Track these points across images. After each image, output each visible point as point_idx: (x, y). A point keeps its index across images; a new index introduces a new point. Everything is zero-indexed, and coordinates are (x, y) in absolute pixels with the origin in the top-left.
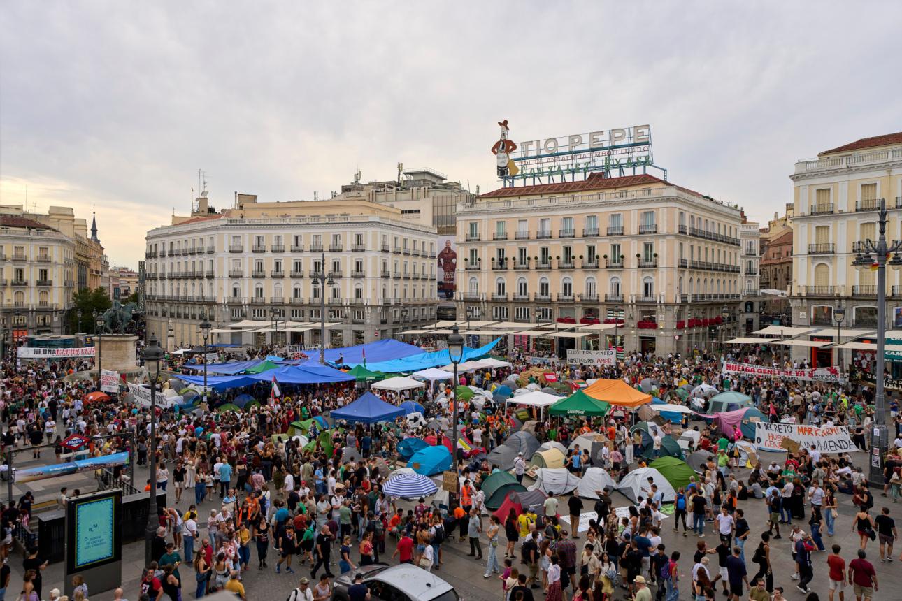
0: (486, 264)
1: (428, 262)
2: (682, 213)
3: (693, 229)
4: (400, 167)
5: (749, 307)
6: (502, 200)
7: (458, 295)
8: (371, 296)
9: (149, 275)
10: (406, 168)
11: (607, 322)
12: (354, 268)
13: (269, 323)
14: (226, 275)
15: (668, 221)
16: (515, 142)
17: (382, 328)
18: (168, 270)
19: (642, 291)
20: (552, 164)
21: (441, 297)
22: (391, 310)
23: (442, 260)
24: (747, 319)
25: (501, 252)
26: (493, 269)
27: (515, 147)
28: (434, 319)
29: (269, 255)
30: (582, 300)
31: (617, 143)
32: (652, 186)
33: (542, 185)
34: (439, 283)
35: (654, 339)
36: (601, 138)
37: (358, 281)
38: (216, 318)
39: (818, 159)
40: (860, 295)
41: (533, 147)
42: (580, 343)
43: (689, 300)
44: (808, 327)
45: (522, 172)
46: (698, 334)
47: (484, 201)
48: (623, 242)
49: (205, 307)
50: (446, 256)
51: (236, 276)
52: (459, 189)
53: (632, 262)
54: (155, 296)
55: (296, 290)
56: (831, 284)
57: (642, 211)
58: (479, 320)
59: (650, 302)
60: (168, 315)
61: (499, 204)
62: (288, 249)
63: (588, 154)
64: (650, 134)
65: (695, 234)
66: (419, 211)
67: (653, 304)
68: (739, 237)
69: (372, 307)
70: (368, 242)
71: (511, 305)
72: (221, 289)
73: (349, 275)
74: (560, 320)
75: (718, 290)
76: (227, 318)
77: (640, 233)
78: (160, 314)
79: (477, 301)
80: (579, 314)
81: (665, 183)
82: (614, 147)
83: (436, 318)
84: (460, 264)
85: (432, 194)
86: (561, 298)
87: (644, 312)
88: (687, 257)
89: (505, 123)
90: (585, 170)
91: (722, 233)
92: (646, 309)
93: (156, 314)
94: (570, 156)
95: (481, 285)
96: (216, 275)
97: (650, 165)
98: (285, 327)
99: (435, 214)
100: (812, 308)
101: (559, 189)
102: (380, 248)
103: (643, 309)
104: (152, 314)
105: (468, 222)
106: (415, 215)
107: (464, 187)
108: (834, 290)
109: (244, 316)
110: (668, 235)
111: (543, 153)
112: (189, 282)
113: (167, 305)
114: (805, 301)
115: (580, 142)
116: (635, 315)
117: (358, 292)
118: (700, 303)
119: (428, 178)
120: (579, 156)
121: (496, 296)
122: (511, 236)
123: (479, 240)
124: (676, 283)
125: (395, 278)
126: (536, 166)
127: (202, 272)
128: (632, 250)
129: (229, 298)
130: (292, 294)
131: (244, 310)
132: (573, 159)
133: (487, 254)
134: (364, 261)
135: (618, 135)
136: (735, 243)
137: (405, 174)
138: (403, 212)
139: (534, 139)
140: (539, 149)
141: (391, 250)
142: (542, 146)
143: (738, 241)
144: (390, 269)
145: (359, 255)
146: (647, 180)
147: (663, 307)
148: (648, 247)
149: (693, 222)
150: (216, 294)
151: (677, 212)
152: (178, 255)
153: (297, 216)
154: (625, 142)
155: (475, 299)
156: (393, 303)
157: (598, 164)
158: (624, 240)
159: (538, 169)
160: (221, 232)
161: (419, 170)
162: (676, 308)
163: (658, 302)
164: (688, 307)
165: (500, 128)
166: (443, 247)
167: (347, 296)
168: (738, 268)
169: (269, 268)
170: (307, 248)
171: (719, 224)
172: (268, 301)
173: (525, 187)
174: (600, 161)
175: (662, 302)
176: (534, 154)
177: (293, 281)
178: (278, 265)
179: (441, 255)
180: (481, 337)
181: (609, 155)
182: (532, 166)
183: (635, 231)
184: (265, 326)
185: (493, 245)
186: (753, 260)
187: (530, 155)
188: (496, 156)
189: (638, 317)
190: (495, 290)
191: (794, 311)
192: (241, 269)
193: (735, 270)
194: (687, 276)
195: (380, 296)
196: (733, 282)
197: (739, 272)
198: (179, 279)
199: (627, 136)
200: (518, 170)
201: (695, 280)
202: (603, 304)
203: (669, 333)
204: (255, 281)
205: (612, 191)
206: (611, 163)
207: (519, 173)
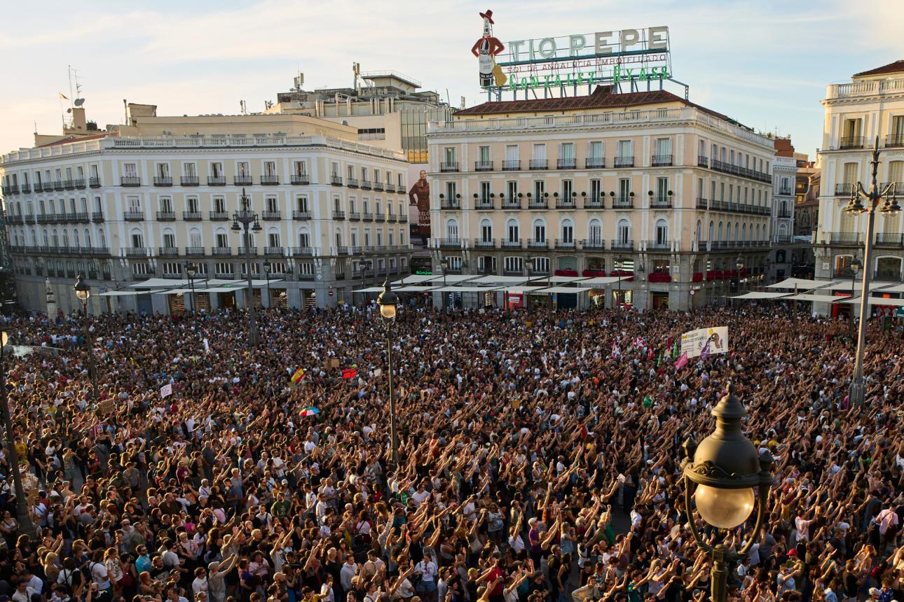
0: (467, 203)
1: (395, 198)
2: (702, 141)
3: (715, 162)
4: (356, 68)
5: (780, 256)
6: (486, 118)
7: (433, 242)
8: (322, 244)
9: (10, 218)
10: (364, 71)
11: (614, 274)
12: (296, 208)
13: (185, 282)
14: (120, 217)
15: (685, 151)
16: (501, 41)
17: (338, 286)
18: (37, 212)
19: (654, 238)
20: (549, 73)
21: (415, 244)
22: (349, 262)
23: (415, 196)
24: (778, 271)
25: (485, 186)
26: (476, 208)
27: (501, 48)
28: (406, 273)
29: (177, 190)
30: (584, 248)
31: (629, 49)
32: (669, 106)
33: (537, 100)
34: (413, 227)
35: (666, 294)
36: (609, 40)
37: (302, 224)
38: (112, 276)
39: (851, 81)
40: (884, 243)
41: (524, 48)
42: (582, 300)
43: (709, 248)
44: (831, 279)
45: (511, 82)
46: (718, 288)
47: (463, 118)
48: (632, 175)
49: (97, 262)
50: (420, 190)
51: (134, 218)
52: (436, 101)
53: (644, 202)
54: (23, 248)
55: (220, 236)
56: (856, 231)
57: (656, 138)
58: (460, 273)
59: (663, 250)
60: (45, 273)
61: (484, 122)
62: (203, 181)
63: (593, 61)
64: (668, 39)
65: (719, 168)
66: (383, 130)
67: (667, 252)
68: (771, 173)
69: (322, 258)
70: (312, 172)
71: (500, 254)
72: (116, 236)
73: (290, 216)
74: (559, 273)
75: (744, 235)
76: (127, 276)
77: (653, 165)
78: (33, 272)
79: (457, 249)
80: (581, 265)
81: (686, 102)
82: (624, 53)
83: (410, 271)
84: (435, 203)
85: (399, 107)
86: (560, 245)
87: (656, 263)
88: (707, 196)
89: (489, 13)
90: (589, 82)
91: (751, 167)
92: (659, 258)
93: (29, 272)
94: (570, 63)
95: (461, 228)
96: (106, 217)
97: (669, 78)
98: (207, 287)
99: (405, 135)
100: (836, 257)
101: (557, 106)
102: (329, 181)
103: (655, 258)
104: (22, 273)
105: (444, 147)
106: (378, 135)
107: (443, 98)
108: (858, 238)
109: (151, 273)
110: (685, 167)
111: (538, 57)
112: (70, 228)
113: (42, 260)
114: (829, 249)
115: (583, 45)
116: (646, 266)
117: (304, 239)
118: (721, 251)
119: (395, 84)
120: (582, 62)
121: (481, 243)
122: (498, 166)
123: (457, 171)
124: (693, 228)
125: (352, 220)
126: (528, 74)
127: (86, 214)
128: (644, 184)
129: (128, 249)
130: (215, 244)
131: (151, 264)
132: (574, 66)
133: (468, 188)
134: (308, 198)
135: (630, 37)
136: (766, 179)
137: (364, 78)
138: (360, 131)
139: (526, 38)
140: (532, 52)
141: (345, 182)
142: (536, 48)
143: (770, 177)
144: (344, 207)
145: (301, 191)
146: (663, 97)
147: (678, 256)
148: (662, 182)
149: (716, 153)
150: (109, 245)
151: (696, 141)
152: (49, 190)
153: (214, 136)
154: (638, 47)
155: (455, 246)
156: (350, 252)
157: (606, 74)
158: (634, 173)
159: (532, 78)
160: (106, 158)
161: (383, 74)
162: (693, 257)
163: (672, 250)
164: (707, 256)
165: (482, 21)
166: (416, 179)
167: (290, 243)
168: (768, 209)
169: (180, 208)
170: (230, 181)
171: (747, 156)
172: (182, 253)
173: (516, 101)
174: (608, 71)
175: (677, 250)
176: (527, 58)
177: (215, 225)
178: (192, 203)
179: (415, 189)
180: (464, 295)
181: (619, 63)
182: (523, 74)
183: (646, 163)
184: (179, 286)
185: (476, 177)
186: (787, 201)
187: (521, 59)
188: (477, 59)
189: (649, 267)
190: (480, 236)
191: (817, 262)
192: (141, 209)
193: (763, 212)
194: (707, 218)
195: (332, 243)
196: (761, 227)
197: (769, 215)
198: (54, 223)
199: (640, 40)
200: (505, 79)
201: (716, 225)
202: (609, 252)
203: (684, 288)
204: (162, 225)
205: (621, 110)
206: (622, 74)
207: (507, 83)
